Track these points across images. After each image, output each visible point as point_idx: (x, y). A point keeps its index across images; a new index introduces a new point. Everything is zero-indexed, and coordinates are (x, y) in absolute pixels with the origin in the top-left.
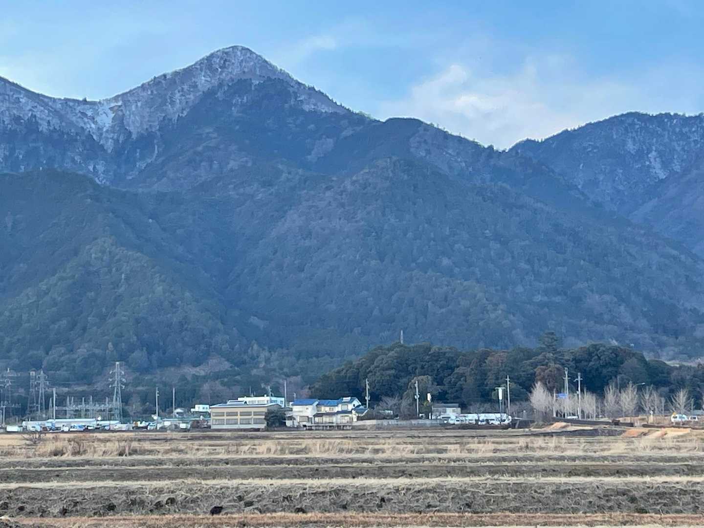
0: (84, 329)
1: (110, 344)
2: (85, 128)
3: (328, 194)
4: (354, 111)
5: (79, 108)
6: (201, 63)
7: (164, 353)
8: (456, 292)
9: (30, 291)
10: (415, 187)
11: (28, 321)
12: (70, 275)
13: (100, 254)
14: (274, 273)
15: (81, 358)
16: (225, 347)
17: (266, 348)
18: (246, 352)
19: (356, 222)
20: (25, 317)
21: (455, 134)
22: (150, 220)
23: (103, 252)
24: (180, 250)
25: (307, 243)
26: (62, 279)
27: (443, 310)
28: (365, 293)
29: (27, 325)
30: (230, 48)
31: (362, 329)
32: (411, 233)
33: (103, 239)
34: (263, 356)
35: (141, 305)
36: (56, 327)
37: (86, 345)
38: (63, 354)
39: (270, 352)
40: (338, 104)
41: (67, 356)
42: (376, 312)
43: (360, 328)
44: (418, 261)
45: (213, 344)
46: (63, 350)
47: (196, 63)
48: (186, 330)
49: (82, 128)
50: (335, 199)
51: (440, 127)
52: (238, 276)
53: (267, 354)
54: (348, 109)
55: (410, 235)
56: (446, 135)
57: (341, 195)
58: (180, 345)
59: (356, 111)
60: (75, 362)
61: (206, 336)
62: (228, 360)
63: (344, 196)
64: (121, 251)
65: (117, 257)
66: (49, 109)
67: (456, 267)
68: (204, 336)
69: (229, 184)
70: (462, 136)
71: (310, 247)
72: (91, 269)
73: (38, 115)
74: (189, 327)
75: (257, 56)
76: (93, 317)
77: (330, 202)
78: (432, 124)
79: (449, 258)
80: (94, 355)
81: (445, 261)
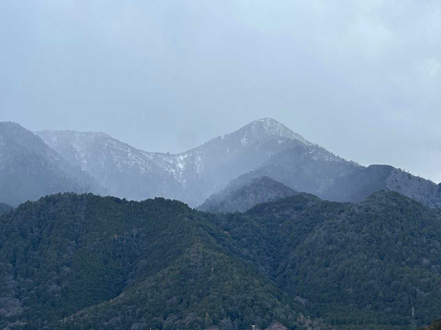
0: (188, 303)
1: (207, 313)
2: (169, 171)
3: (343, 215)
4: (347, 160)
5: (165, 159)
6: (243, 129)
7: (242, 320)
8: (436, 281)
9: (151, 278)
10: (402, 211)
11: (151, 298)
12: (177, 267)
13: (196, 254)
14: (309, 267)
15: (188, 322)
16: (283, 316)
17: (309, 317)
18: (296, 320)
19: (363, 233)
20: (149, 294)
21: (416, 175)
22: (225, 232)
23: (198, 253)
24: (245, 251)
25: (330, 247)
26: (172, 270)
27: (428, 294)
28: (372, 281)
29: (151, 300)
30: (262, 119)
31: (372, 305)
32: (400, 242)
33: (198, 244)
34: (308, 323)
35: (226, 288)
36: (170, 301)
37: (191, 314)
38: (175, 319)
39: (312, 320)
40: (336, 155)
41: (179, 321)
42: (381, 294)
43: (370, 305)
44: (407, 260)
45: (274, 315)
46: (175, 317)
47: (240, 129)
48: (256, 304)
49: (167, 171)
50: (348, 219)
51: (405, 171)
52: (284, 269)
53: (310, 321)
54: (343, 159)
55: (400, 243)
56: (409, 176)
57: (352, 216)
58: (252, 314)
59: (348, 160)
60: (185, 325)
61: (269, 309)
62: (284, 325)
63: (353, 216)
64: (210, 252)
65: (207, 257)
66: (146, 159)
67: (432, 264)
68: (268, 309)
69: (273, 208)
70: (421, 177)
71: (332, 250)
72: (191, 264)
73: (139, 163)
74: (258, 302)
75: (281, 124)
76: (194, 295)
77: (344, 220)
78: (400, 169)
79: (428, 259)
80: (196, 321)
81: (425, 261)
